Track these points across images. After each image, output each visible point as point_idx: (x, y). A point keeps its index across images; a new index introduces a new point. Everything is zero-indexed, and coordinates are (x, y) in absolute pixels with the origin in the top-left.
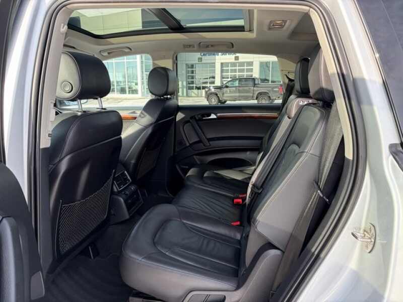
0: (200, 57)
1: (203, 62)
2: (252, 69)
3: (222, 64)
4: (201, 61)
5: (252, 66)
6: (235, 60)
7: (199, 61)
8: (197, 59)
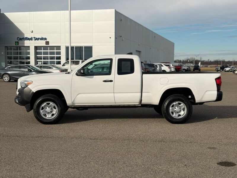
0: (17, 41)
1: (20, 45)
2: (60, 52)
3: (35, 47)
4: (18, 44)
5: (60, 50)
6: (46, 44)
7: (16, 44)
8: (15, 42)
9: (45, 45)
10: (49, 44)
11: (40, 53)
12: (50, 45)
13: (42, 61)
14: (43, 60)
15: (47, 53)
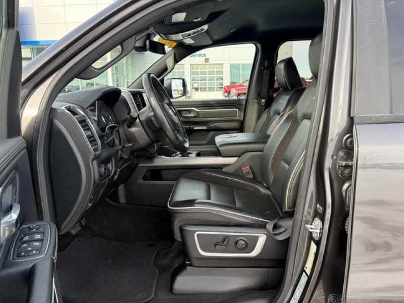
9: (203, 63)
10: (208, 62)
11: (197, 73)
12: (210, 62)
13: (197, 83)
14: (199, 81)
15: (204, 73)
